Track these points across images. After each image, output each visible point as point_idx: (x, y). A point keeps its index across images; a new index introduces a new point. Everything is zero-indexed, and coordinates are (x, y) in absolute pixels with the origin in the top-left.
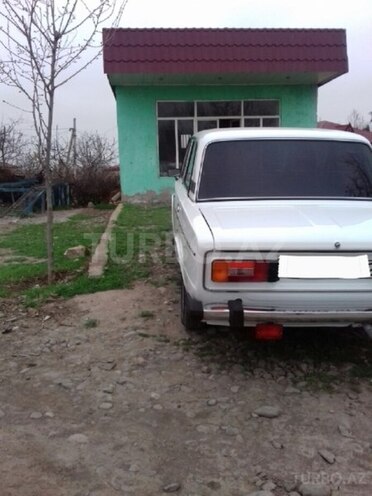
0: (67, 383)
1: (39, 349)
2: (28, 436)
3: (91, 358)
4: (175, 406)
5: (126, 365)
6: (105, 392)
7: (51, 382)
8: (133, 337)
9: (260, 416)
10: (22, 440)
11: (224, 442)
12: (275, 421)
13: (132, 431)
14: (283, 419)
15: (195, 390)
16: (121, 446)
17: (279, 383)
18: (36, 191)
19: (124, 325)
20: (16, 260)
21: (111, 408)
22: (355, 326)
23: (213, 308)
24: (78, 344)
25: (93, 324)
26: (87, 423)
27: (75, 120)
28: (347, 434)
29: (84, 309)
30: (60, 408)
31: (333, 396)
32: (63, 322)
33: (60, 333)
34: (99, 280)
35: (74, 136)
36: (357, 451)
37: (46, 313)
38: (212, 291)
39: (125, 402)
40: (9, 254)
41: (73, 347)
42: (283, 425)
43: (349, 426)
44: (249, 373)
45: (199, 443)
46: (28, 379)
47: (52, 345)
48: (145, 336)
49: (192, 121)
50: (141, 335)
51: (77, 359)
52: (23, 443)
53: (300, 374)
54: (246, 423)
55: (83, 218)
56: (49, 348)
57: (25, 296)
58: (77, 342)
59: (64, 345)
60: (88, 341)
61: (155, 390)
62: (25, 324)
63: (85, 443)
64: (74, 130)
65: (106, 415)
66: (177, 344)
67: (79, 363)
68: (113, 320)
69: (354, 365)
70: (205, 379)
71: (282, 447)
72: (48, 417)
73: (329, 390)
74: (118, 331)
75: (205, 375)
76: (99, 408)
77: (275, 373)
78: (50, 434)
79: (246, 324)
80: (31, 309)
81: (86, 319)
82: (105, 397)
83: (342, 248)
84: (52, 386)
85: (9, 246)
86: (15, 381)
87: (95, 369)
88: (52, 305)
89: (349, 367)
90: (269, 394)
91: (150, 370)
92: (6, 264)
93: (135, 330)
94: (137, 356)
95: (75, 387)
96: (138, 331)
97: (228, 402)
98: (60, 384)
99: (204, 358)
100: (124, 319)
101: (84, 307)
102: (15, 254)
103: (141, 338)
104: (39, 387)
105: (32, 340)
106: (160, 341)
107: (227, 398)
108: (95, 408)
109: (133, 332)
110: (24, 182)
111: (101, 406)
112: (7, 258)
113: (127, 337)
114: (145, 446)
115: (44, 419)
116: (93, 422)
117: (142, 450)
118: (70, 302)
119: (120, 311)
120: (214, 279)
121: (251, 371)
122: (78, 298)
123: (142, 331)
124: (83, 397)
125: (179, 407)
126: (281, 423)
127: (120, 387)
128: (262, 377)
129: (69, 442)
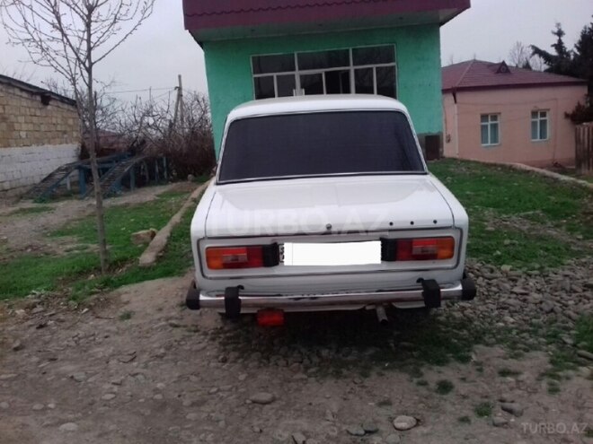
0: (80, 376)
1: (66, 343)
2: (24, 425)
3: (114, 351)
4: (176, 395)
5: (145, 357)
6: (114, 384)
7: (64, 376)
8: (163, 328)
9: (254, 402)
10: (18, 429)
11: (206, 428)
12: (267, 406)
13: (123, 420)
14: (275, 405)
15: (202, 380)
16: (106, 433)
17: (291, 370)
18: (123, 166)
19: (158, 315)
20: (77, 249)
21: (113, 399)
22: (368, 308)
23: (217, 296)
24: (106, 337)
25: (128, 316)
26: (83, 414)
27: (180, 77)
28: (330, 417)
29: (125, 300)
30: (64, 400)
31: (340, 381)
32: (99, 315)
33: (92, 326)
34: (149, 268)
35: (180, 96)
36: (331, 433)
37: (84, 306)
38: (211, 278)
39: (129, 393)
40: (72, 242)
41: (101, 340)
42: (274, 411)
43: (335, 410)
44: (265, 361)
45: (182, 429)
46: (44, 373)
47: (80, 339)
48: (176, 326)
49: (294, 75)
50: (172, 325)
51: (99, 352)
52: (17, 432)
53: (316, 359)
54: (236, 410)
55: (172, 195)
56: (76, 342)
57: (70, 289)
58: (106, 334)
59: (92, 338)
60: (117, 333)
61: (162, 381)
62: (62, 318)
63: (73, 431)
64: (179, 89)
65: (105, 405)
66: (205, 334)
67: (99, 356)
68: (149, 311)
69: (378, 349)
70: (218, 368)
71: (261, 431)
72: (50, 409)
73: (338, 375)
74: (150, 322)
75: (220, 364)
76: (101, 399)
77: (290, 360)
78: (45, 423)
79: (243, 311)
80: (71, 302)
81: (122, 310)
82: (112, 388)
83: (334, 229)
84: (64, 379)
85: (74, 234)
86: (30, 376)
87: (113, 362)
88: (95, 296)
89: (371, 351)
90: (274, 382)
91: (167, 361)
92: (65, 254)
93: (167, 320)
94: (160, 347)
95: (86, 380)
96: (170, 321)
97: (230, 390)
98: (72, 377)
99: (227, 347)
100: (160, 310)
101: (125, 298)
102: (80, 241)
103: (170, 329)
104: (52, 380)
105: (63, 334)
106: (190, 331)
107: (230, 386)
108: (98, 399)
109: (164, 323)
110: (115, 156)
111: (103, 397)
112: (69, 247)
113: (157, 329)
114: (128, 433)
115: (45, 410)
116: (90, 413)
117: (125, 437)
118: (114, 293)
119: (160, 301)
120: (210, 267)
121: (268, 359)
122: (124, 289)
123: (174, 322)
124: (90, 389)
125: (179, 396)
126: (273, 408)
127: (131, 379)
128: (276, 364)
129: (58, 431)
